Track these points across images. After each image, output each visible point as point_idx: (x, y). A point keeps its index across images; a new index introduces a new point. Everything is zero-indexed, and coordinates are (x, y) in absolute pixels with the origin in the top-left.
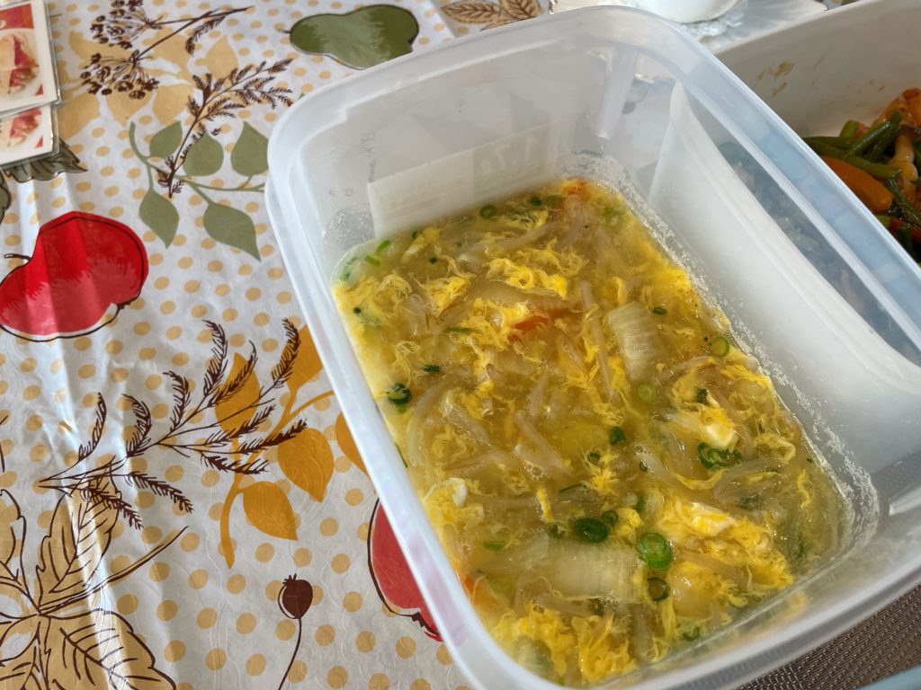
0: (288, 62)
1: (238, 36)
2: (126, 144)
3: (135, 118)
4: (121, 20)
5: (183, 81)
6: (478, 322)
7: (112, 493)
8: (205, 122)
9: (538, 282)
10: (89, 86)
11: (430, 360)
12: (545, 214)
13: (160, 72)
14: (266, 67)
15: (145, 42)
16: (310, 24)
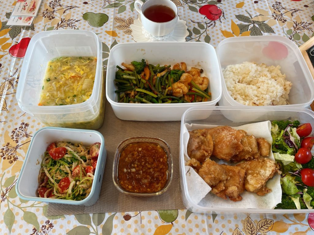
0: (79, 20)
1: (74, 13)
2: (43, 28)
3: (47, 24)
4: (55, 3)
5: (59, 19)
6: (66, 74)
7: (12, 83)
8: (59, 28)
9: (80, 71)
10: (43, 15)
11: (56, 77)
12: (89, 61)
13: (56, 16)
14: (75, 20)
15: (57, 9)
16: (88, 14)
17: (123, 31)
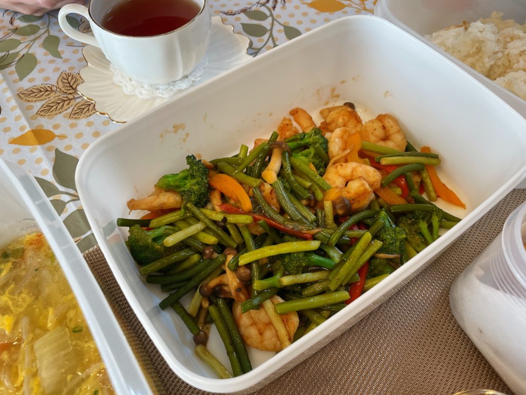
17: (65, 116)
